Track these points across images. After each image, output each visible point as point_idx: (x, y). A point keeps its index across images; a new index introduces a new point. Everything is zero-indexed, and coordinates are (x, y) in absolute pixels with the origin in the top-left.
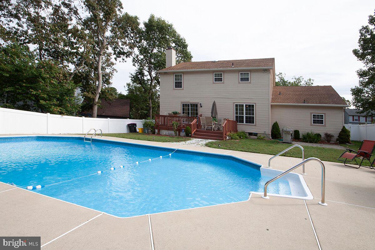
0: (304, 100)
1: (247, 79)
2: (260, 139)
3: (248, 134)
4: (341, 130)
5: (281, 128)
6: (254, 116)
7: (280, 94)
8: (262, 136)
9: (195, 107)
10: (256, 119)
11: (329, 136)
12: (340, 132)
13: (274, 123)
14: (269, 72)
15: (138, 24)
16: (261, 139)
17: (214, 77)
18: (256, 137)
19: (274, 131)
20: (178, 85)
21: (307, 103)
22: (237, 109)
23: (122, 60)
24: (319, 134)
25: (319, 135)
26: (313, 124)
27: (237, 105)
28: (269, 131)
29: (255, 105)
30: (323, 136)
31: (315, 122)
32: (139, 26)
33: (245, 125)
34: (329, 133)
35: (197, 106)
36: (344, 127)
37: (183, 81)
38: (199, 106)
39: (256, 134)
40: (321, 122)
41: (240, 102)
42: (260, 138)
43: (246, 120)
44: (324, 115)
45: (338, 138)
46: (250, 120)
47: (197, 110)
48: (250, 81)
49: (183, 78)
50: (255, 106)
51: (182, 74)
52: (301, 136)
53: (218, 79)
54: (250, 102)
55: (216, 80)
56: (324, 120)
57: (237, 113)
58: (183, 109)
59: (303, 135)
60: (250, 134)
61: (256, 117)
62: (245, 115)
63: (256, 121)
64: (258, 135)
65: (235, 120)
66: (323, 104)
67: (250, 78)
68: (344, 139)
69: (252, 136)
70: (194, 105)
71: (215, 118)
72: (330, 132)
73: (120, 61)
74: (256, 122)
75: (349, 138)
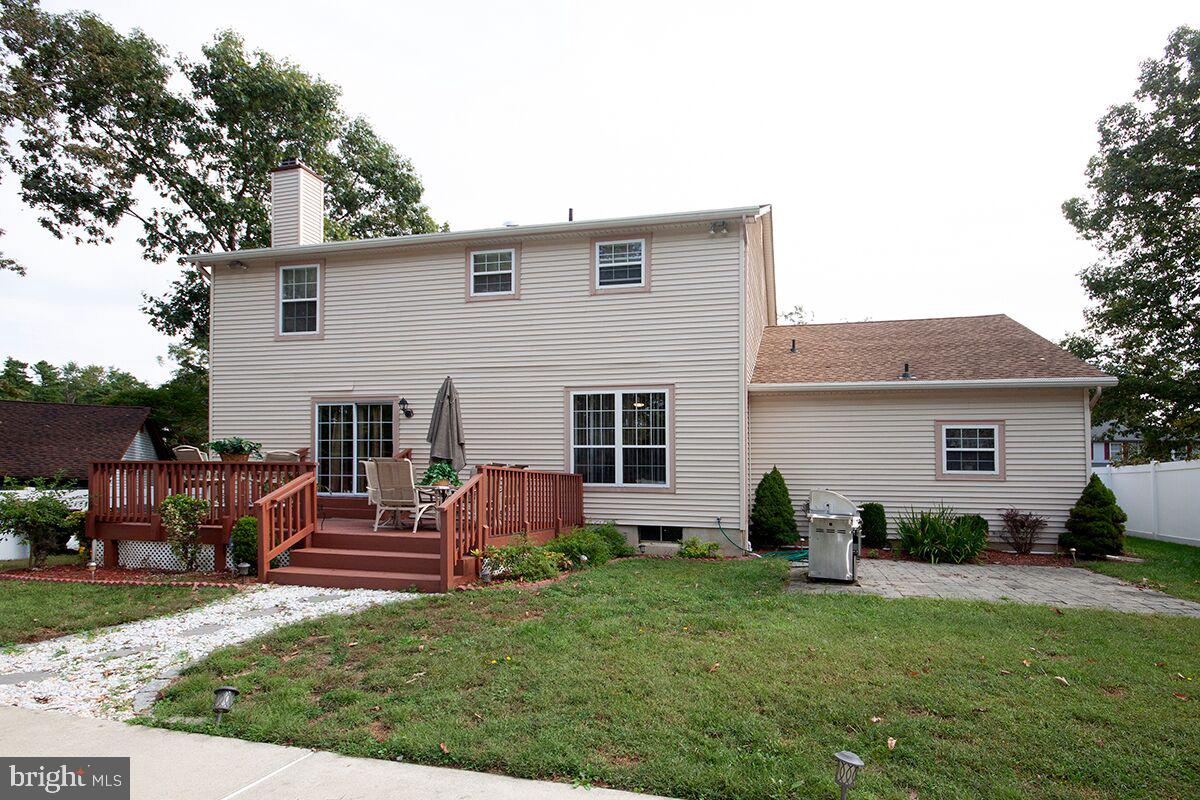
0: (907, 366)
1: (634, 274)
2: (690, 556)
3: (634, 536)
4: (1079, 497)
5: (796, 497)
6: (667, 446)
7: (793, 350)
8: (703, 543)
9: (380, 415)
10: (674, 461)
11: (1023, 526)
12: (1074, 502)
13: (766, 476)
14: (742, 233)
15: (162, 74)
16: (697, 557)
17: (473, 274)
18: (676, 546)
19: (764, 515)
20: (300, 316)
21: (919, 379)
22: (580, 420)
23: (85, 236)
24: (978, 517)
25: (978, 523)
26: (945, 471)
27: (579, 400)
28: (737, 515)
29: (673, 395)
30: (995, 523)
31: (955, 461)
32: (164, 81)
33: (622, 491)
34: (1024, 508)
35: (388, 411)
36: (1095, 478)
37: (323, 298)
38: (397, 411)
39: (673, 534)
40: (986, 462)
41: (594, 384)
42: (692, 551)
43: (625, 469)
44: (996, 428)
45: (1066, 531)
46: (647, 466)
47: (388, 431)
48: (649, 282)
49: (323, 282)
50: (673, 399)
51: (318, 266)
52: (892, 530)
53: (492, 281)
54: (642, 382)
55: (481, 284)
56: (996, 450)
57: (581, 437)
58: (324, 431)
59: (904, 528)
60: (648, 533)
61: (673, 450)
62: (619, 447)
63: (673, 467)
64: (686, 537)
65: (572, 472)
66: (996, 377)
67: (649, 265)
68: (1102, 535)
69: (656, 544)
70: (375, 407)
71: (449, 462)
72: (1026, 506)
73: (78, 239)
74: (674, 472)
75: (1121, 530)
